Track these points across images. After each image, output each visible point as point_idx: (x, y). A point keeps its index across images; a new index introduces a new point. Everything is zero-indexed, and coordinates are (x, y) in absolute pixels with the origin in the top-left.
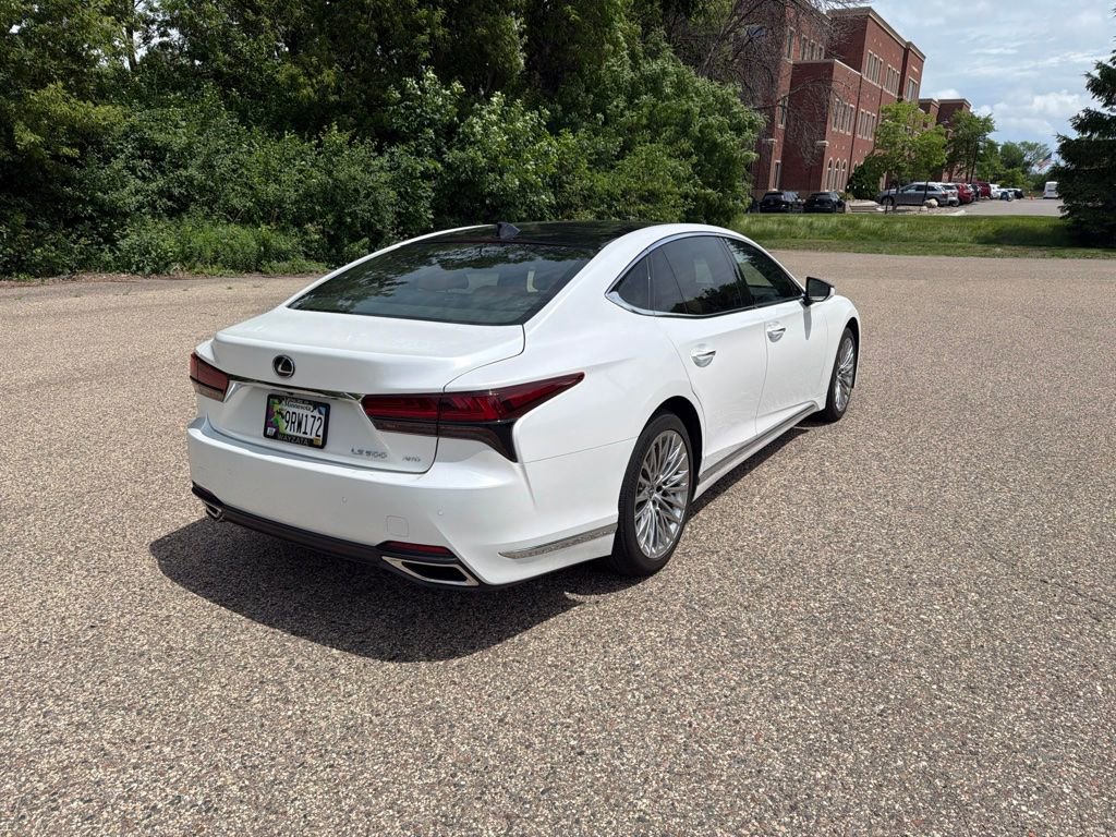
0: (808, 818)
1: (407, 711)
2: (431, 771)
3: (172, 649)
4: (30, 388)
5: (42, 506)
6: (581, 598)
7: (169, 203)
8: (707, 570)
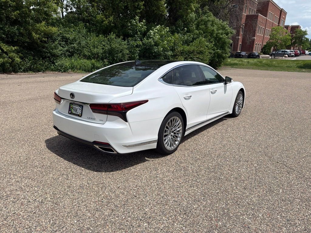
0: (188, 216)
1: (96, 184)
2: (97, 198)
3: (44, 165)
4: (27, 100)
5: (22, 130)
6: (149, 159)
7: (69, 53)
8: (185, 154)
